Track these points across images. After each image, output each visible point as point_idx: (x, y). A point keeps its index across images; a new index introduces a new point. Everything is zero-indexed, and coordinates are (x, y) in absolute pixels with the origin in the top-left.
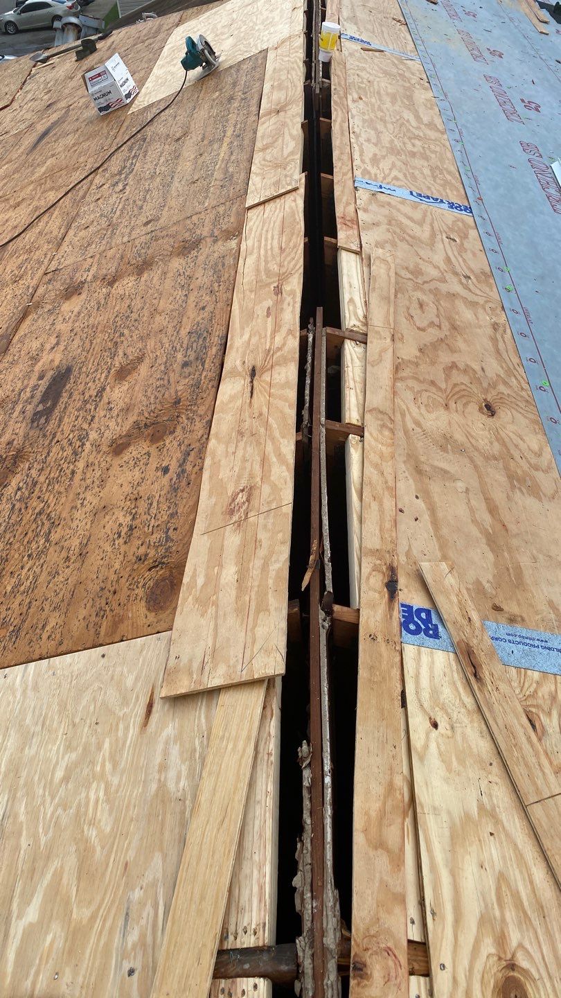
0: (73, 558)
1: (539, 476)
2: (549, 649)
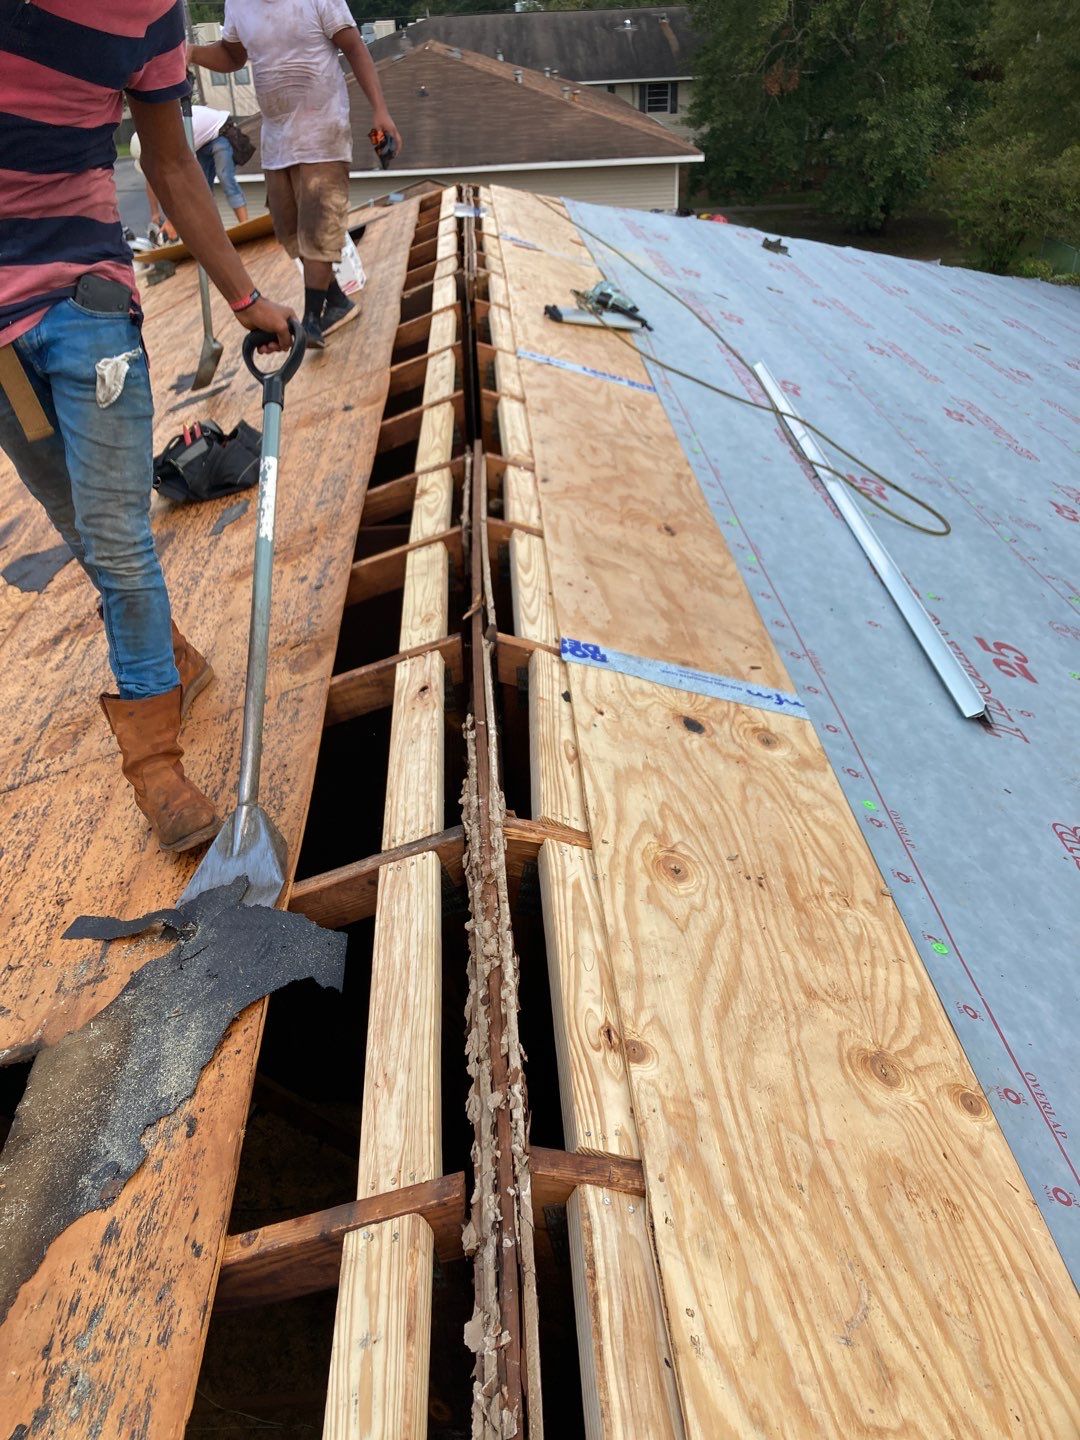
2: (723, 685)
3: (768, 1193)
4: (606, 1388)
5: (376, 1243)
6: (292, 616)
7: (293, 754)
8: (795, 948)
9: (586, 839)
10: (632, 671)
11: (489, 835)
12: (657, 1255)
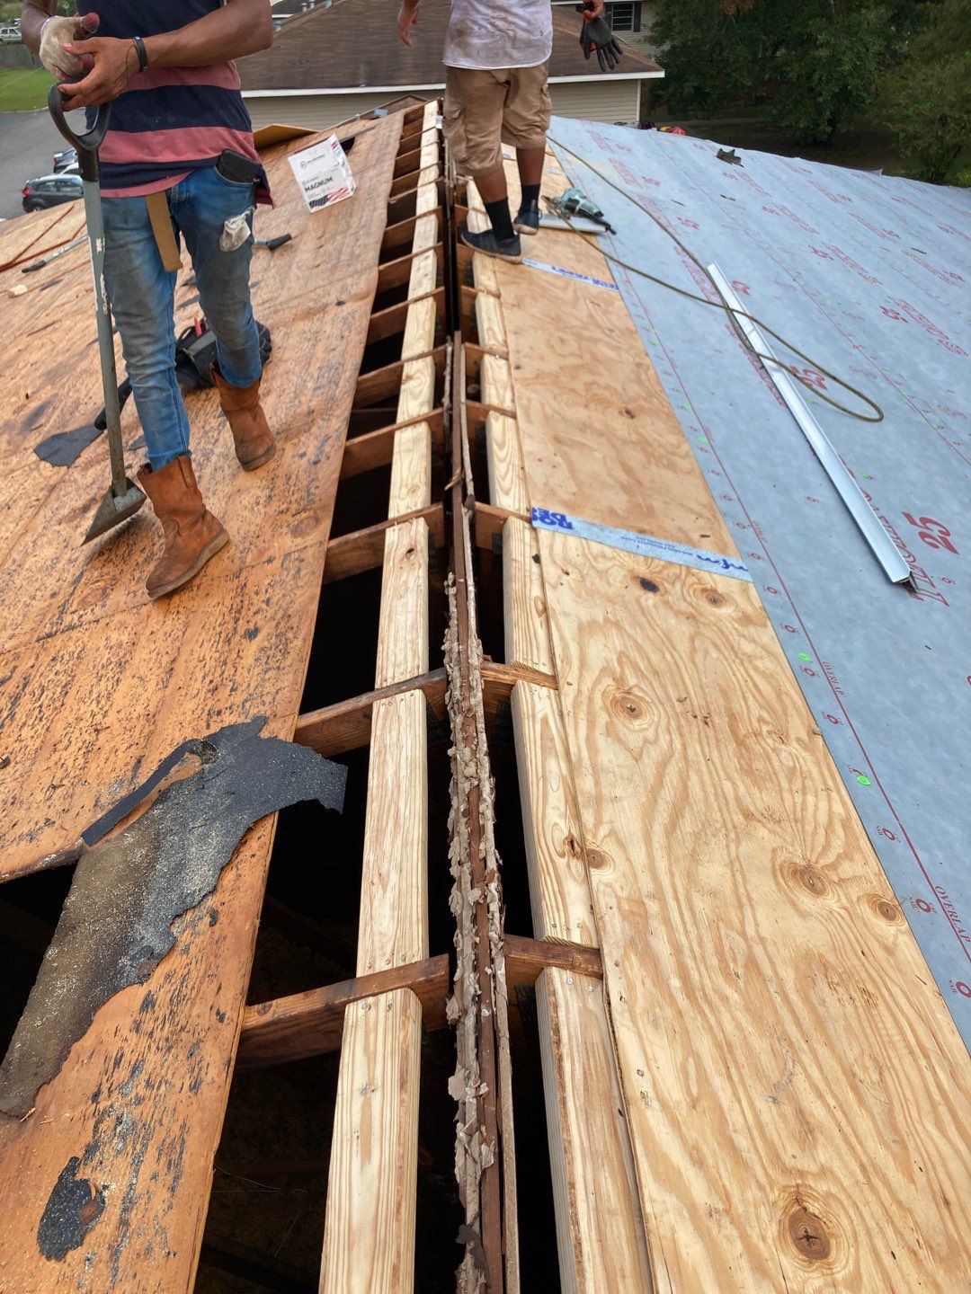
2: (676, 551)
3: (709, 979)
4: (568, 1130)
5: (373, 1012)
6: (292, 489)
7: (296, 606)
8: (736, 776)
9: (553, 681)
10: (594, 538)
11: (468, 676)
12: (613, 1027)
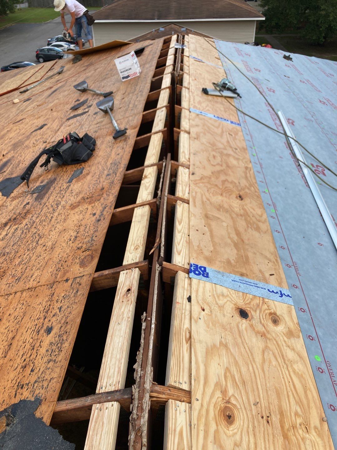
0: (48, 250)
1: (261, 224)
2: (258, 287)
9: (189, 397)
10: (219, 282)
11: (143, 398)
